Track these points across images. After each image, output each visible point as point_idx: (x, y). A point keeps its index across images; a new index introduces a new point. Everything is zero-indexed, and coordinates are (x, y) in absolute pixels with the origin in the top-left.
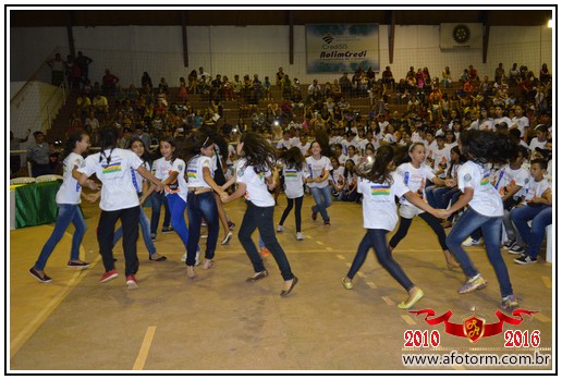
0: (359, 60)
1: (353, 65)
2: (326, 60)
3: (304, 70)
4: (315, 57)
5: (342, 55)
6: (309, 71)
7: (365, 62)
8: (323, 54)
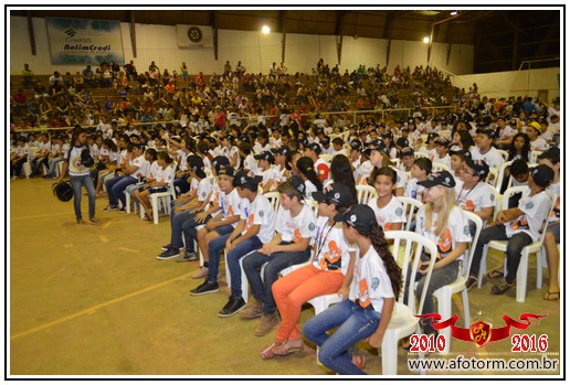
0: (104, 54)
1: (98, 58)
2: (70, 52)
3: (48, 62)
4: (59, 49)
5: (87, 48)
6: (54, 63)
7: (110, 56)
8: (67, 47)
